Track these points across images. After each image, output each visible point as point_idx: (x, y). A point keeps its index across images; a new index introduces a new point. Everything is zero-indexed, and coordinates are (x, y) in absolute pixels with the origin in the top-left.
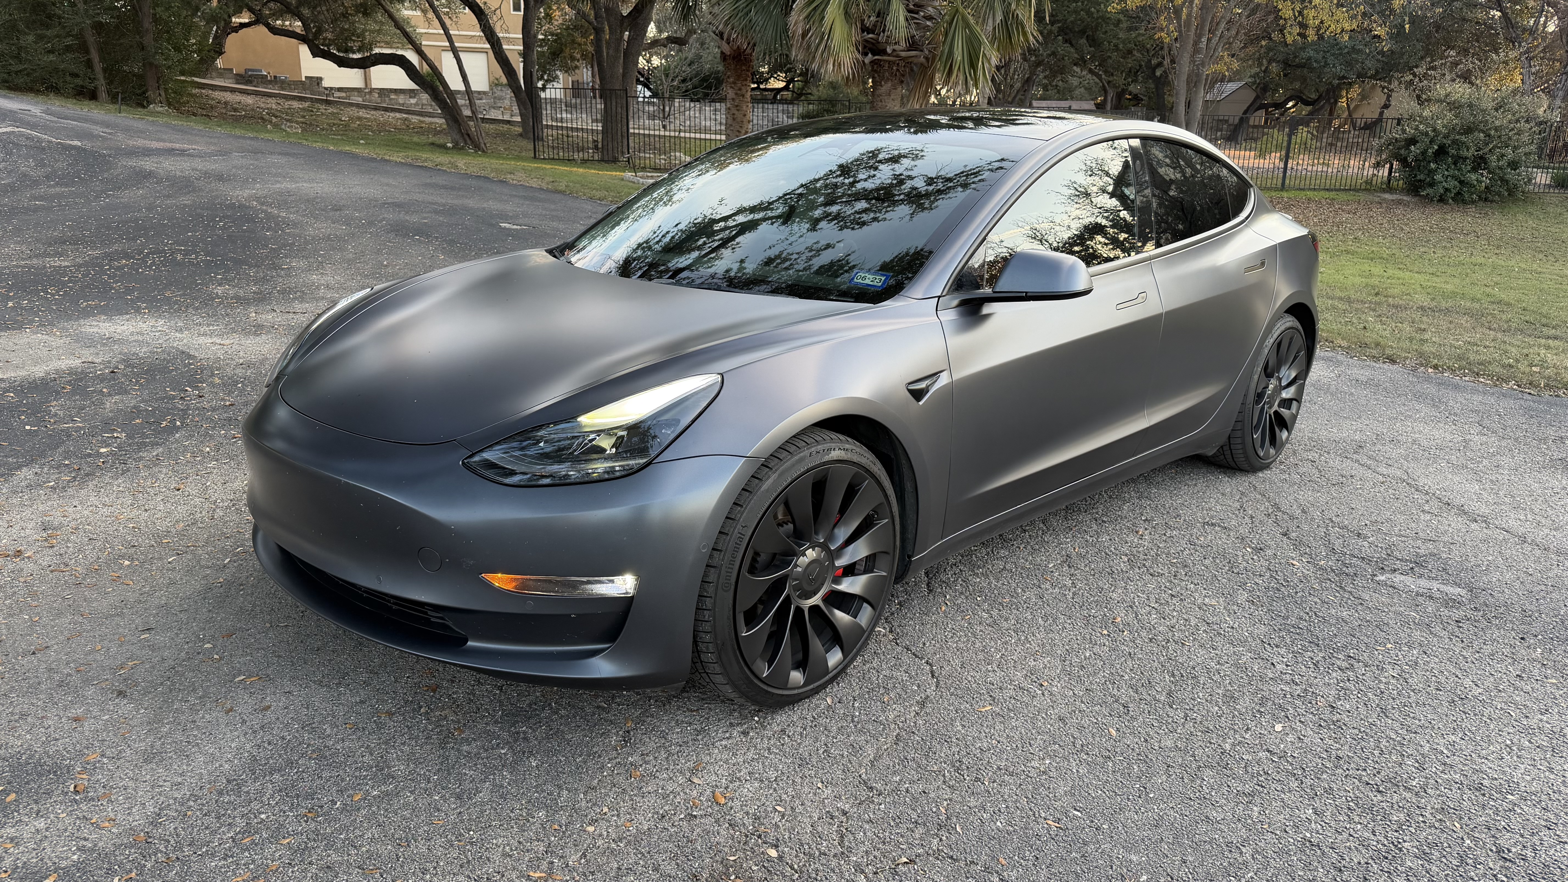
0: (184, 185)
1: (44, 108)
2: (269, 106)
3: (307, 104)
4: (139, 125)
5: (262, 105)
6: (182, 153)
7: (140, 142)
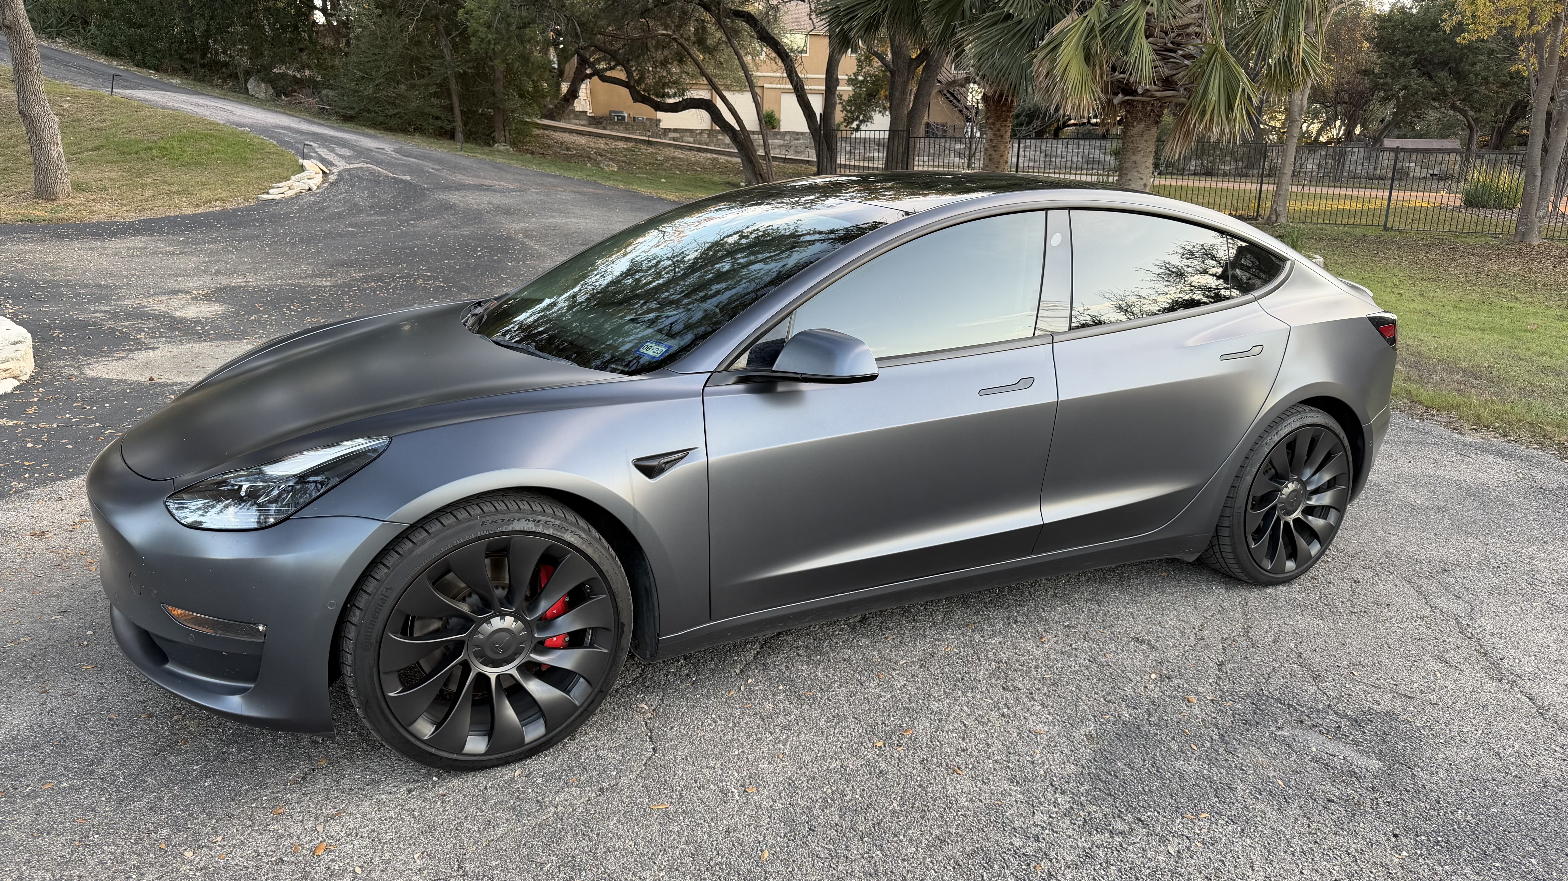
0: (474, 216)
1: (397, 146)
2: (597, 146)
3: (630, 145)
4: (465, 162)
5: (593, 145)
6: (489, 189)
7: (459, 178)
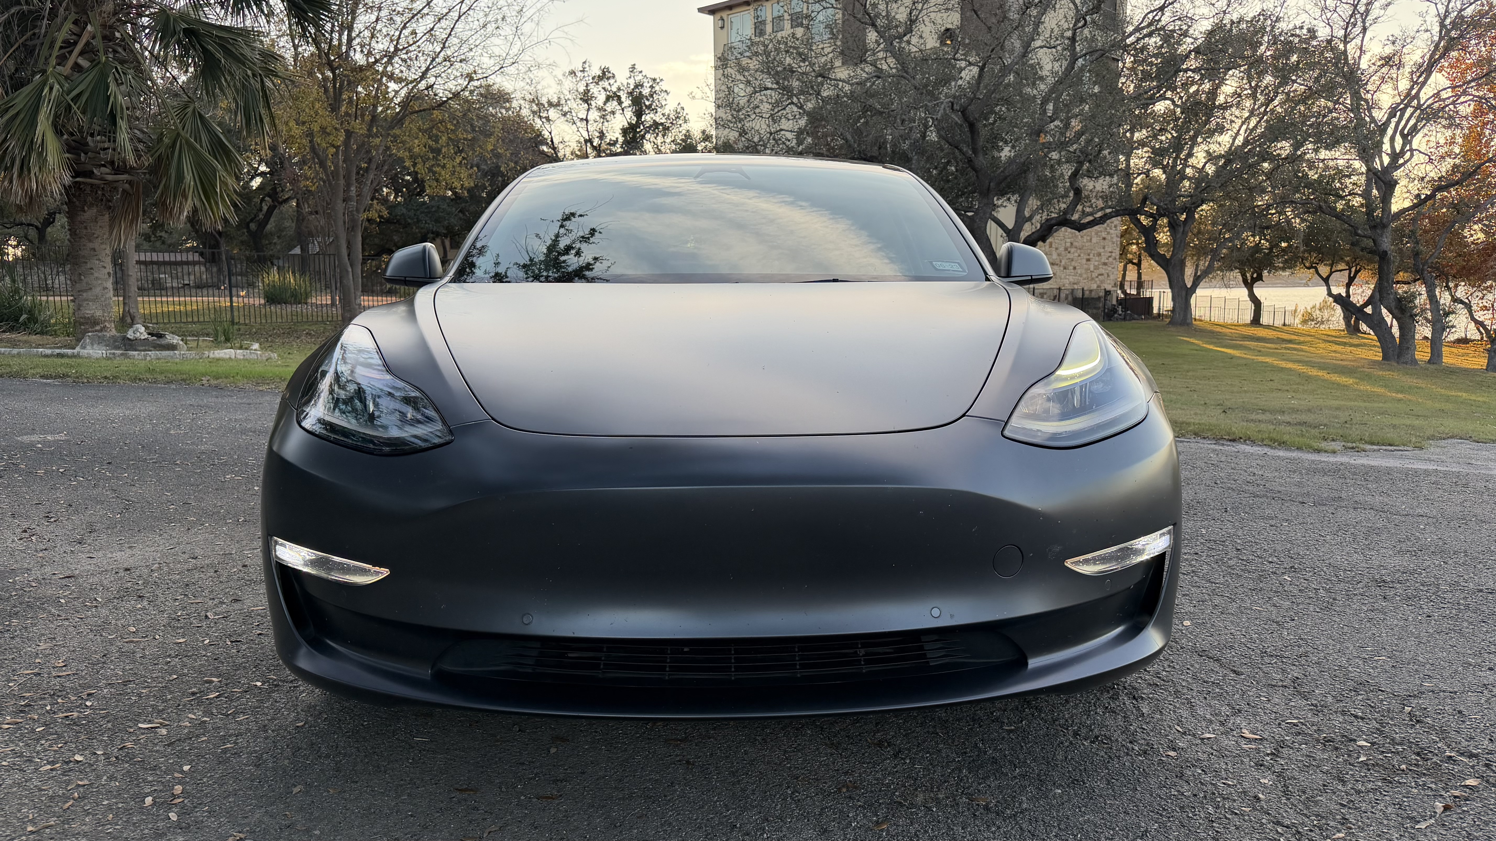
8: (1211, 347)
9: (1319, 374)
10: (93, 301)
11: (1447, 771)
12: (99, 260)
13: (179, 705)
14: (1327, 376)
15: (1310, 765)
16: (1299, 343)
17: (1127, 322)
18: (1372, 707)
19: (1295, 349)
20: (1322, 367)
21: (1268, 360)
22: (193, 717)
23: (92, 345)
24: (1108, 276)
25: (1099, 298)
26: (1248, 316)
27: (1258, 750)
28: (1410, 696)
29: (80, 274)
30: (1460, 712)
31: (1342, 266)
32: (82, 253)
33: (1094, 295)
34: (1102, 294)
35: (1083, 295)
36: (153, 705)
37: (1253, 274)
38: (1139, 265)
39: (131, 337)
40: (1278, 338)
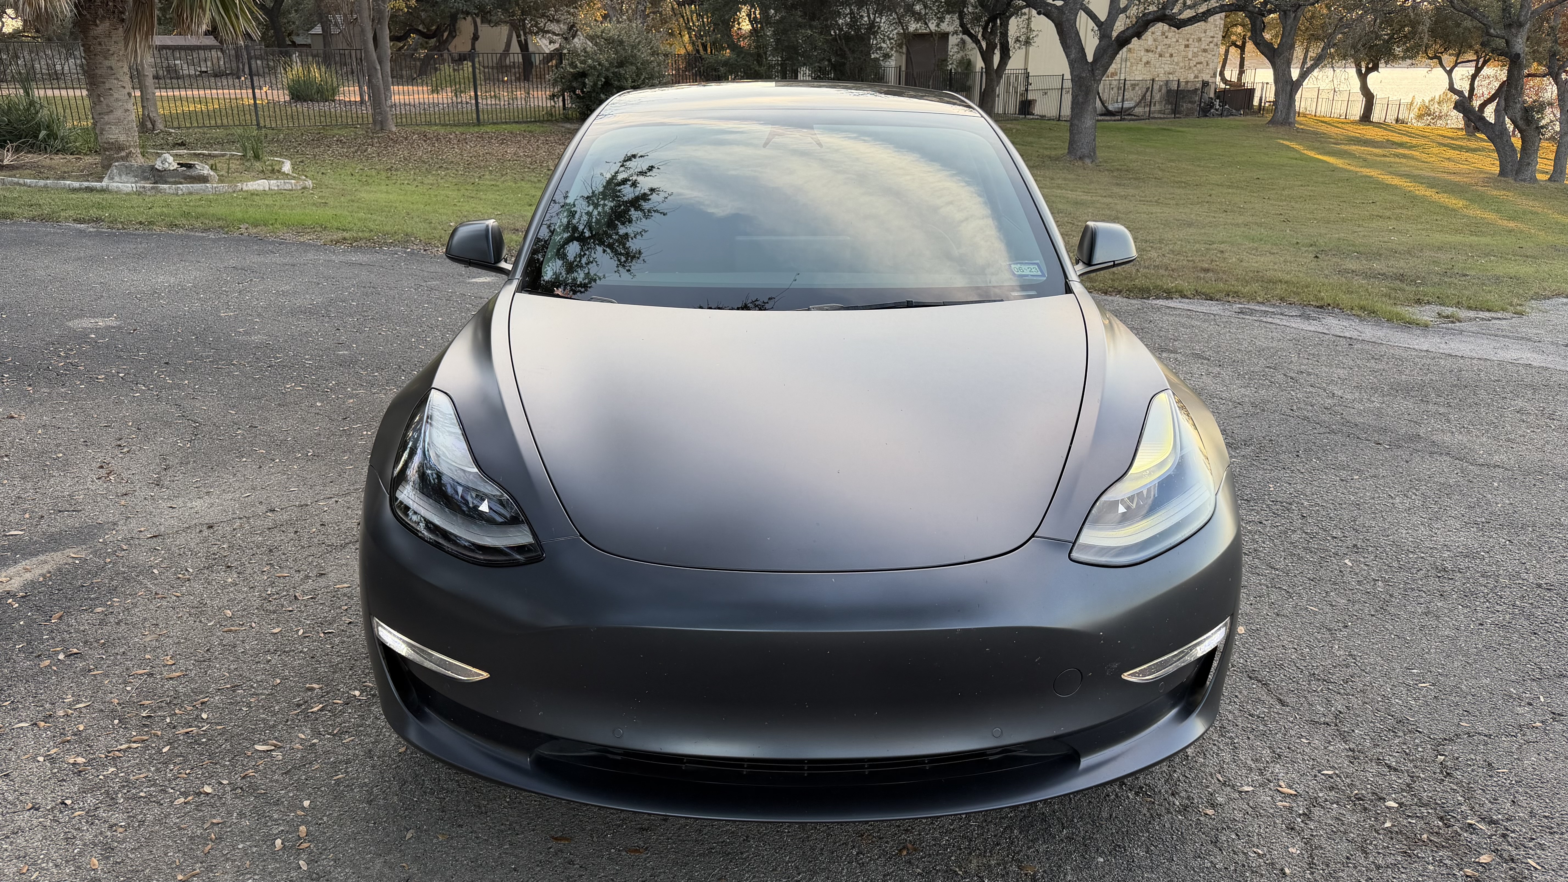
8: (1312, 154)
9: (1427, 193)
10: (115, 124)
11: (1465, 842)
12: (118, 79)
13: (287, 720)
14: (1436, 197)
15: (1338, 831)
16: (1411, 147)
17: (1224, 118)
18: (1407, 754)
19: (1404, 156)
20: (1432, 183)
21: (1373, 173)
22: (303, 737)
23: (120, 175)
24: (1208, 64)
25: (1196, 90)
26: (1357, 111)
27: (1290, 809)
28: (1445, 739)
29: (99, 95)
30: (1490, 765)
31: (1471, 56)
32: (99, 72)
33: (1190, 87)
34: (1199, 85)
35: (1178, 87)
36: (264, 719)
37: (1368, 64)
38: (1242, 48)
39: (160, 168)
40: (1388, 140)
